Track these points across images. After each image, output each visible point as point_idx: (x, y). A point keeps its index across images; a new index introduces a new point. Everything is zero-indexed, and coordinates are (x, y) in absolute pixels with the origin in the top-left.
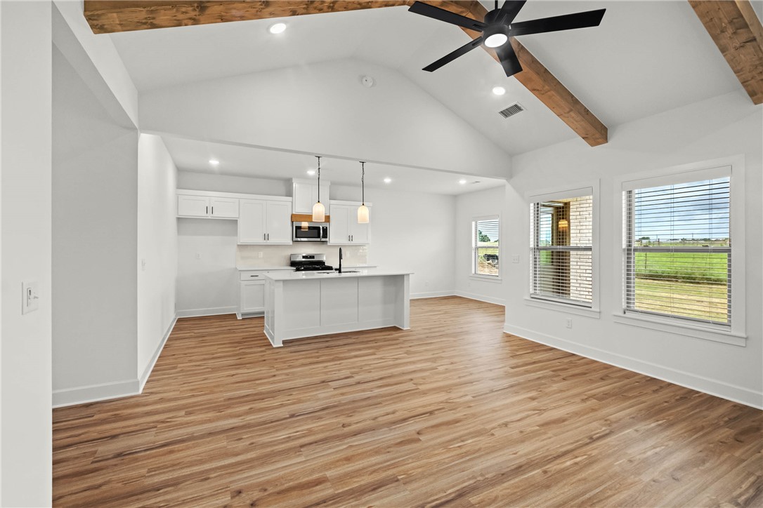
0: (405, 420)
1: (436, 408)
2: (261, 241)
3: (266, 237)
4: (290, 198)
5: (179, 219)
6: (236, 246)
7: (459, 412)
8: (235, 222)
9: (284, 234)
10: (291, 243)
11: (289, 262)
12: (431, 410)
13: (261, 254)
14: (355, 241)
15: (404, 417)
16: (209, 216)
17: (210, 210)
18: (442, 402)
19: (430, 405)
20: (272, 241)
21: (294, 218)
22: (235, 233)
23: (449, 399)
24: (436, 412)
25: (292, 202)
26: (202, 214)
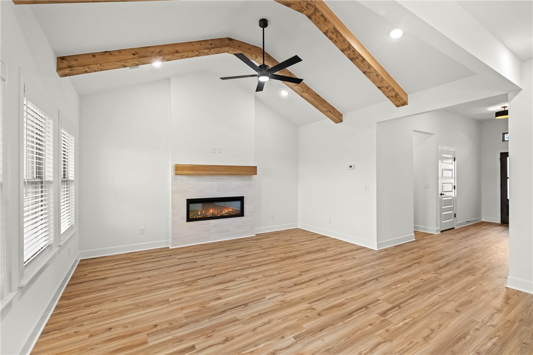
0: (311, 280)
1: (294, 287)
7: (278, 286)
12: (297, 286)
15: (311, 282)
18: (289, 292)
19: (297, 290)
23: (283, 295)
24: (293, 285)
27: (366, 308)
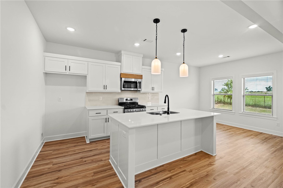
2: (102, 90)
3: (105, 87)
4: (119, 64)
5: (46, 74)
6: (85, 93)
8: (85, 77)
9: (116, 86)
10: (120, 91)
11: (118, 103)
13: (101, 98)
14: (156, 90)
16: (68, 72)
17: (68, 68)
20: (109, 90)
21: (122, 75)
22: (85, 85)
25: (121, 66)
26: (62, 71)
27: (170, 178)
